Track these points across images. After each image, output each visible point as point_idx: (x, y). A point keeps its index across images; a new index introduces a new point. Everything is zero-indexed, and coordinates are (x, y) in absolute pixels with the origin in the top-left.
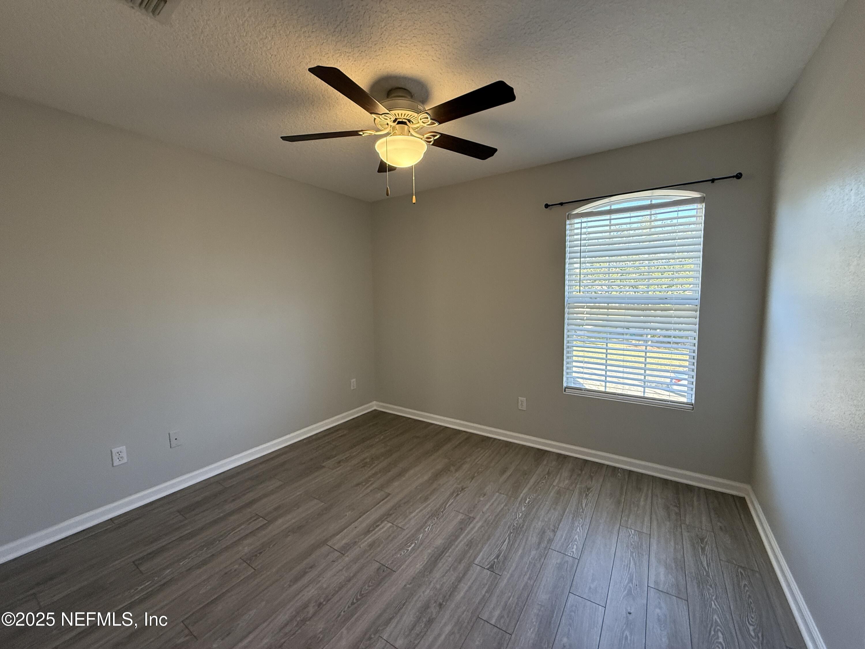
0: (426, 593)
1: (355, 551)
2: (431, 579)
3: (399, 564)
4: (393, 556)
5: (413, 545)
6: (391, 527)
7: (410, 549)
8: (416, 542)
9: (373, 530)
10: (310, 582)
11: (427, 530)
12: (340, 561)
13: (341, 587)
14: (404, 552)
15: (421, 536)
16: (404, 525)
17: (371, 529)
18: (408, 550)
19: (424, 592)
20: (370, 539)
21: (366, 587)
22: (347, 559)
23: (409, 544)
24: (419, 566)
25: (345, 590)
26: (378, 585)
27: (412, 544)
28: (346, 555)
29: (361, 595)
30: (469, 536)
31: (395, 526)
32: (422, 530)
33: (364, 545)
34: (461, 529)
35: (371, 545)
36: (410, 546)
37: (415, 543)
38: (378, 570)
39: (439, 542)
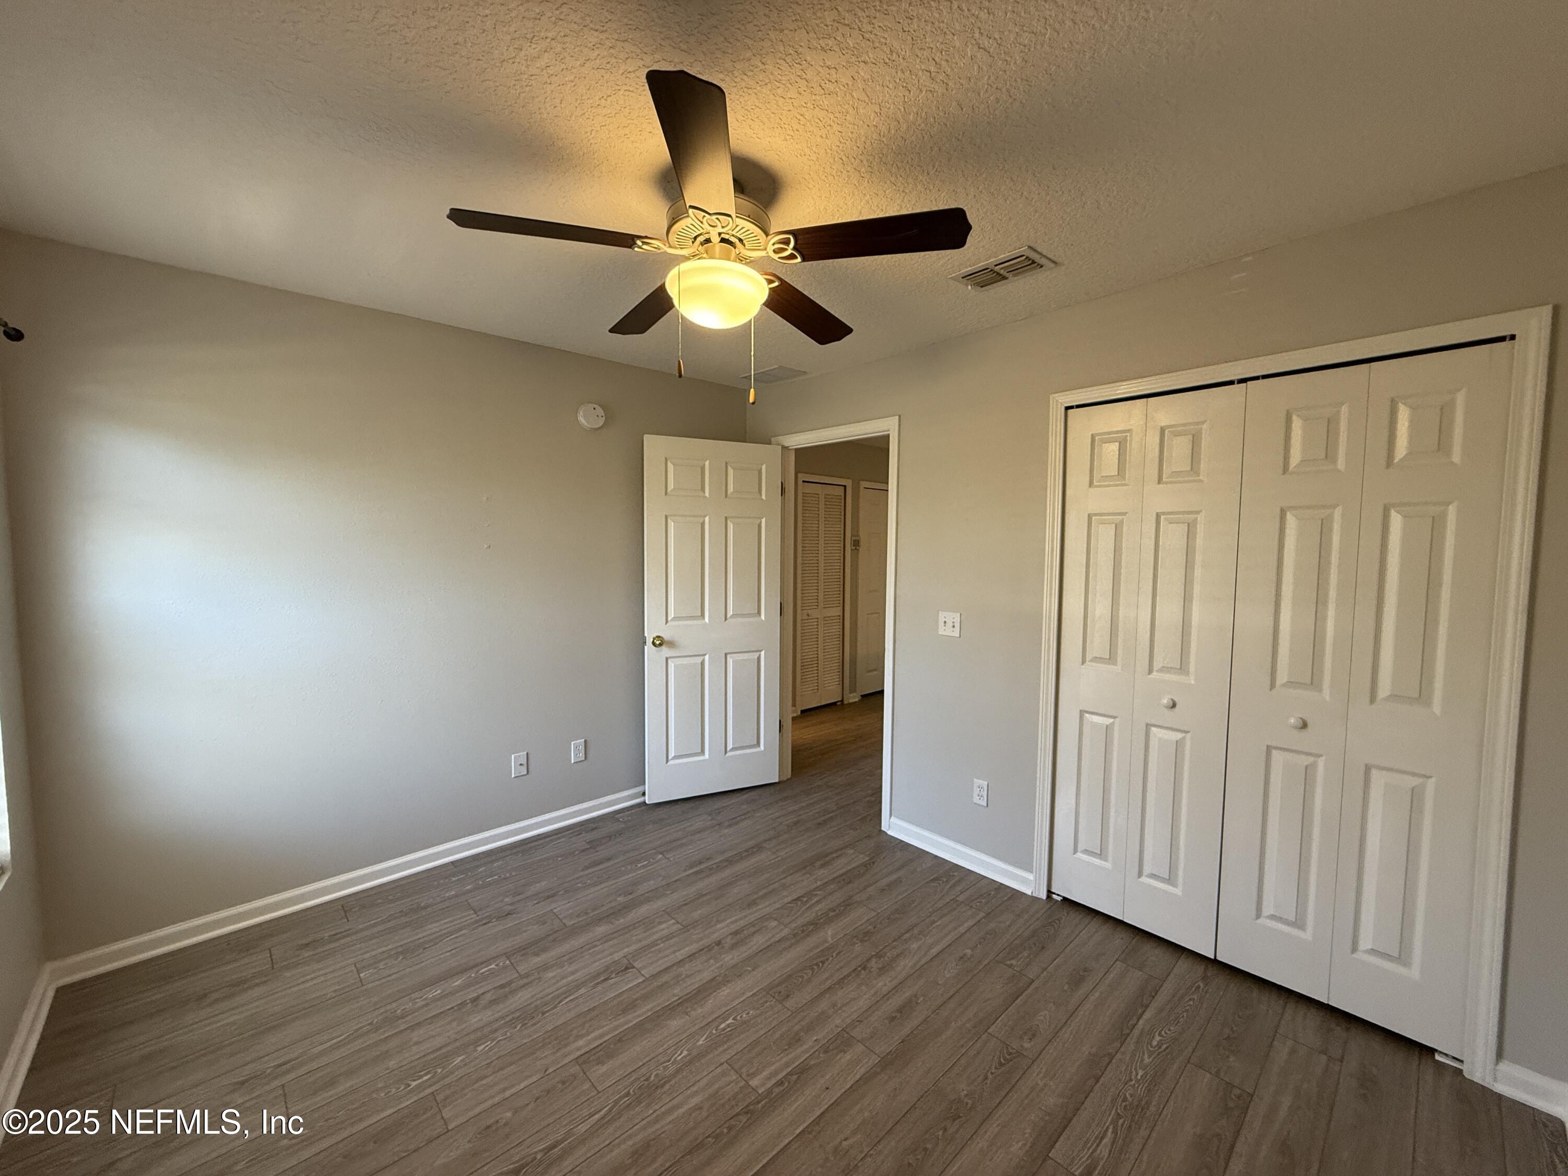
0: (730, 956)
1: (822, 1034)
2: (716, 971)
3: (755, 998)
4: (760, 1015)
5: (723, 1026)
6: (753, 1075)
7: (730, 1021)
8: (714, 1032)
9: (790, 1074)
10: (886, 996)
11: (685, 1053)
12: (848, 1021)
13: (841, 982)
14: (741, 1017)
15: (701, 1042)
16: (724, 1074)
17: (795, 1077)
18: (733, 1019)
19: (733, 959)
20: (800, 1054)
21: (806, 977)
22: (838, 1022)
23: (729, 1029)
24: (725, 991)
25: (836, 978)
26: (790, 976)
27: (724, 1029)
28: (840, 1029)
29: (812, 969)
30: (616, 1023)
31: (744, 1076)
32: (695, 1053)
33: (809, 1044)
34: (620, 1040)
35: (796, 1040)
36: (728, 1026)
37: (716, 1030)
38: (788, 996)
39: (675, 1023)
